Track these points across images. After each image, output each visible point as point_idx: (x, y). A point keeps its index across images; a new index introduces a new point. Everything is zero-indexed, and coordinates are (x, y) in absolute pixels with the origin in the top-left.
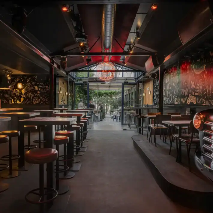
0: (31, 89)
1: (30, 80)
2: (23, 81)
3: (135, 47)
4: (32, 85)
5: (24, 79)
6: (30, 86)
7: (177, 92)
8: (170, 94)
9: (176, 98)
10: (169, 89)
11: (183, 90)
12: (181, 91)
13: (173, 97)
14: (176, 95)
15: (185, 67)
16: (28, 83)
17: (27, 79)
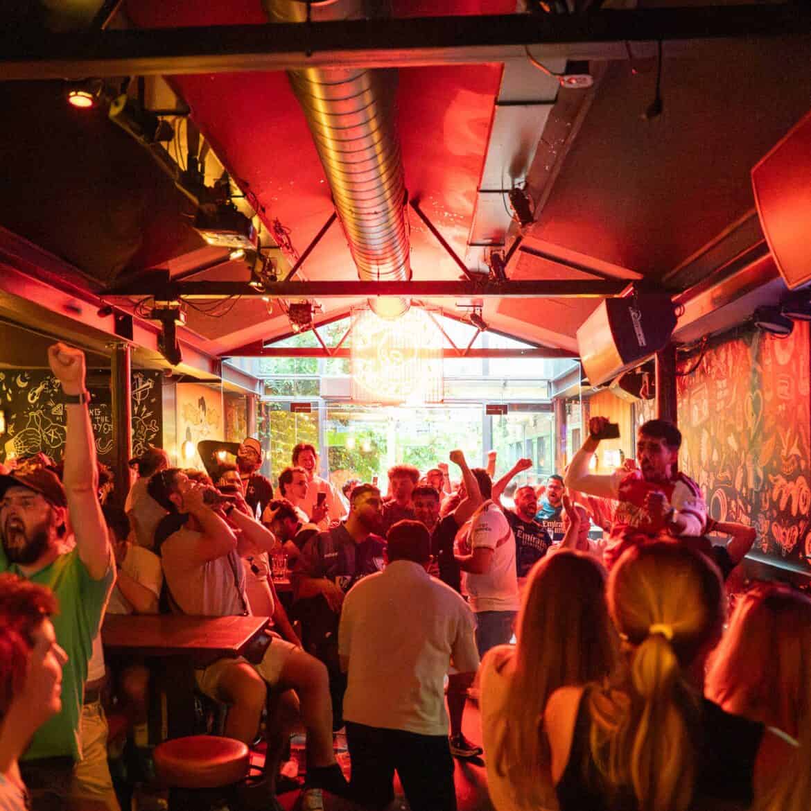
0: (49, 438)
1: (44, 397)
2: (9, 399)
3: (524, 249)
4: (54, 418)
5: (16, 388)
6: (45, 424)
7: (751, 485)
8: (715, 489)
9: (746, 513)
10: (710, 459)
11: (782, 481)
12: (772, 487)
13: (729, 504)
14: (746, 502)
15: (790, 363)
16: (35, 410)
17: (27, 389)
